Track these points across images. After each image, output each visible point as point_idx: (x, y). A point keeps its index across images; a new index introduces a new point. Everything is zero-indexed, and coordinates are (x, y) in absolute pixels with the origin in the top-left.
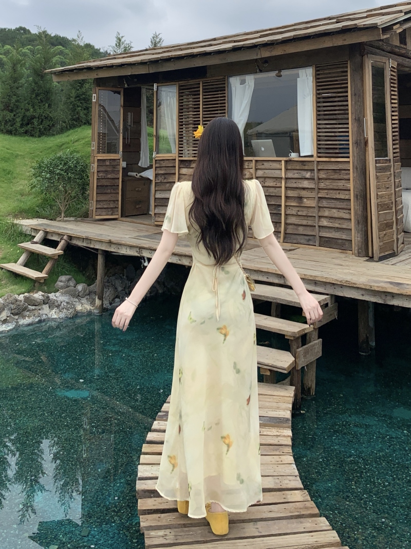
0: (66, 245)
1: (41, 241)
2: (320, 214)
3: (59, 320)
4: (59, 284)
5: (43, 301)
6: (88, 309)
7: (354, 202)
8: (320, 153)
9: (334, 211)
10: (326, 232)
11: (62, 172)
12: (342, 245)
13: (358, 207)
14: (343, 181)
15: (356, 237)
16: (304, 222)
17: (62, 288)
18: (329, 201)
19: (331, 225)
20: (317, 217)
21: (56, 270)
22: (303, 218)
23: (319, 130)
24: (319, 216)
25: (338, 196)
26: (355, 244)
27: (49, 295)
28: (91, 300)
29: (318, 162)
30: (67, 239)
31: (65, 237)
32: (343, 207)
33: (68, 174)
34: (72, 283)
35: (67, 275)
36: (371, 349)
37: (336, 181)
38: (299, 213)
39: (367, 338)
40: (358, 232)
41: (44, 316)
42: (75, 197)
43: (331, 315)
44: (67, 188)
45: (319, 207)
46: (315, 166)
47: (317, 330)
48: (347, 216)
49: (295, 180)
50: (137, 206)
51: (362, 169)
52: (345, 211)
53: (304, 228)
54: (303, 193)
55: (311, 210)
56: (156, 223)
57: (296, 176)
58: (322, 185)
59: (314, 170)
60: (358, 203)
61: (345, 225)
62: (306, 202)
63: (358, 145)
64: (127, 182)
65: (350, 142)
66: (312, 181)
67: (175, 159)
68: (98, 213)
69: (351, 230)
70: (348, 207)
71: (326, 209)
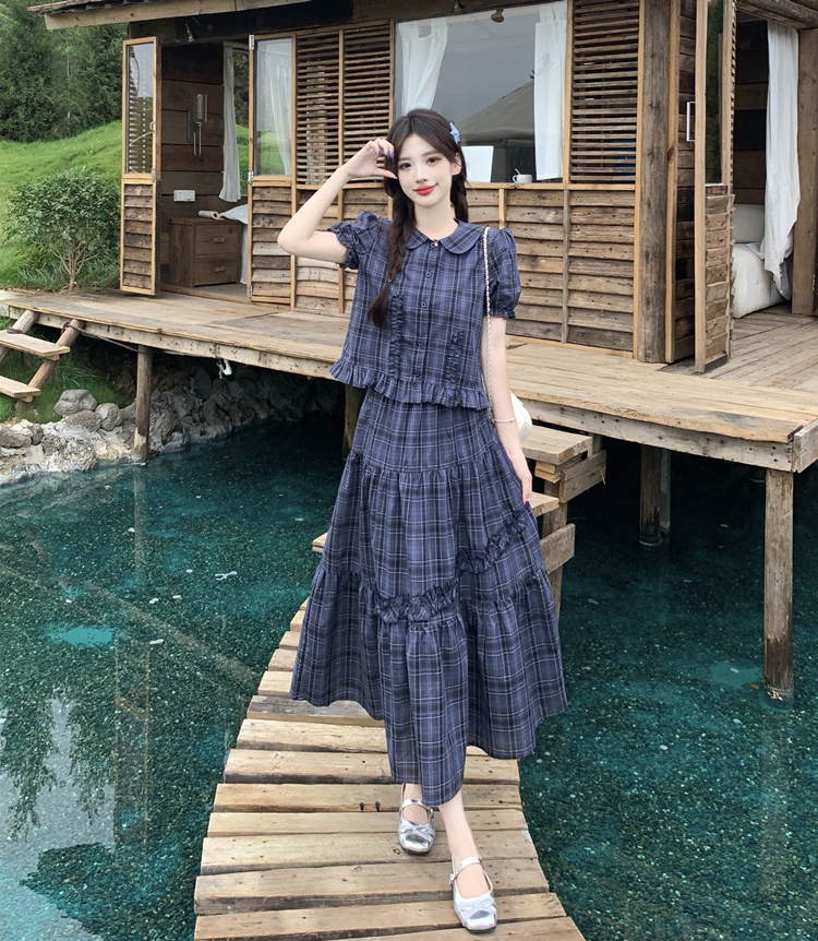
0: (74, 337)
1: (26, 329)
2: (572, 286)
3: (61, 476)
4: (62, 404)
5: (32, 438)
6: (121, 452)
7: (641, 265)
8: (575, 174)
9: (600, 280)
10: (582, 318)
11: (67, 208)
12: (615, 341)
13: (648, 275)
14: (620, 228)
15: (641, 328)
16: (541, 300)
17: (68, 412)
18: (590, 263)
19: (592, 305)
20: (565, 291)
21: (57, 379)
22: (538, 292)
23: (575, 129)
24: (570, 290)
25: (608, 255)
26: (639, 338)
27: (43, 426)
28: (125, 435)
29: (571, 191)
30: (76, 327)
31: (73, 323)
32: (618, 273)
33: (79, 211)
34: (88, 403)
35: (77, 388)
36: (663, 535)
37: (606, 228)
38: (532, 285)
39: (657, 515)
40: (647, 319)
41: (33, 467)
42: (95, 252)
43: (593, 474)
44: (79, 237)
45: (571, 274)
46: (566, 199)
47: (566, 506)
48: (625, 290)
49: (524, 227)
50: (217, 270)
51: (659, 205)
52: (620, 281)
53: (540, 310)
54: (540, 249)
55: (555, 278)
56: (254, 299)
57: (527, 218)
58: (577, 235)
59: (562, 208)
60: (649, 266)
61: (620, 306)
62: (546, 266)
63: (653, 157)
64: (198, 227)
65: (638, 153)
66: (557, 228)
67: (290, 188)
68: (126, 282)
69: (632, 314)
70: (629, 274)
71: (583, 278)
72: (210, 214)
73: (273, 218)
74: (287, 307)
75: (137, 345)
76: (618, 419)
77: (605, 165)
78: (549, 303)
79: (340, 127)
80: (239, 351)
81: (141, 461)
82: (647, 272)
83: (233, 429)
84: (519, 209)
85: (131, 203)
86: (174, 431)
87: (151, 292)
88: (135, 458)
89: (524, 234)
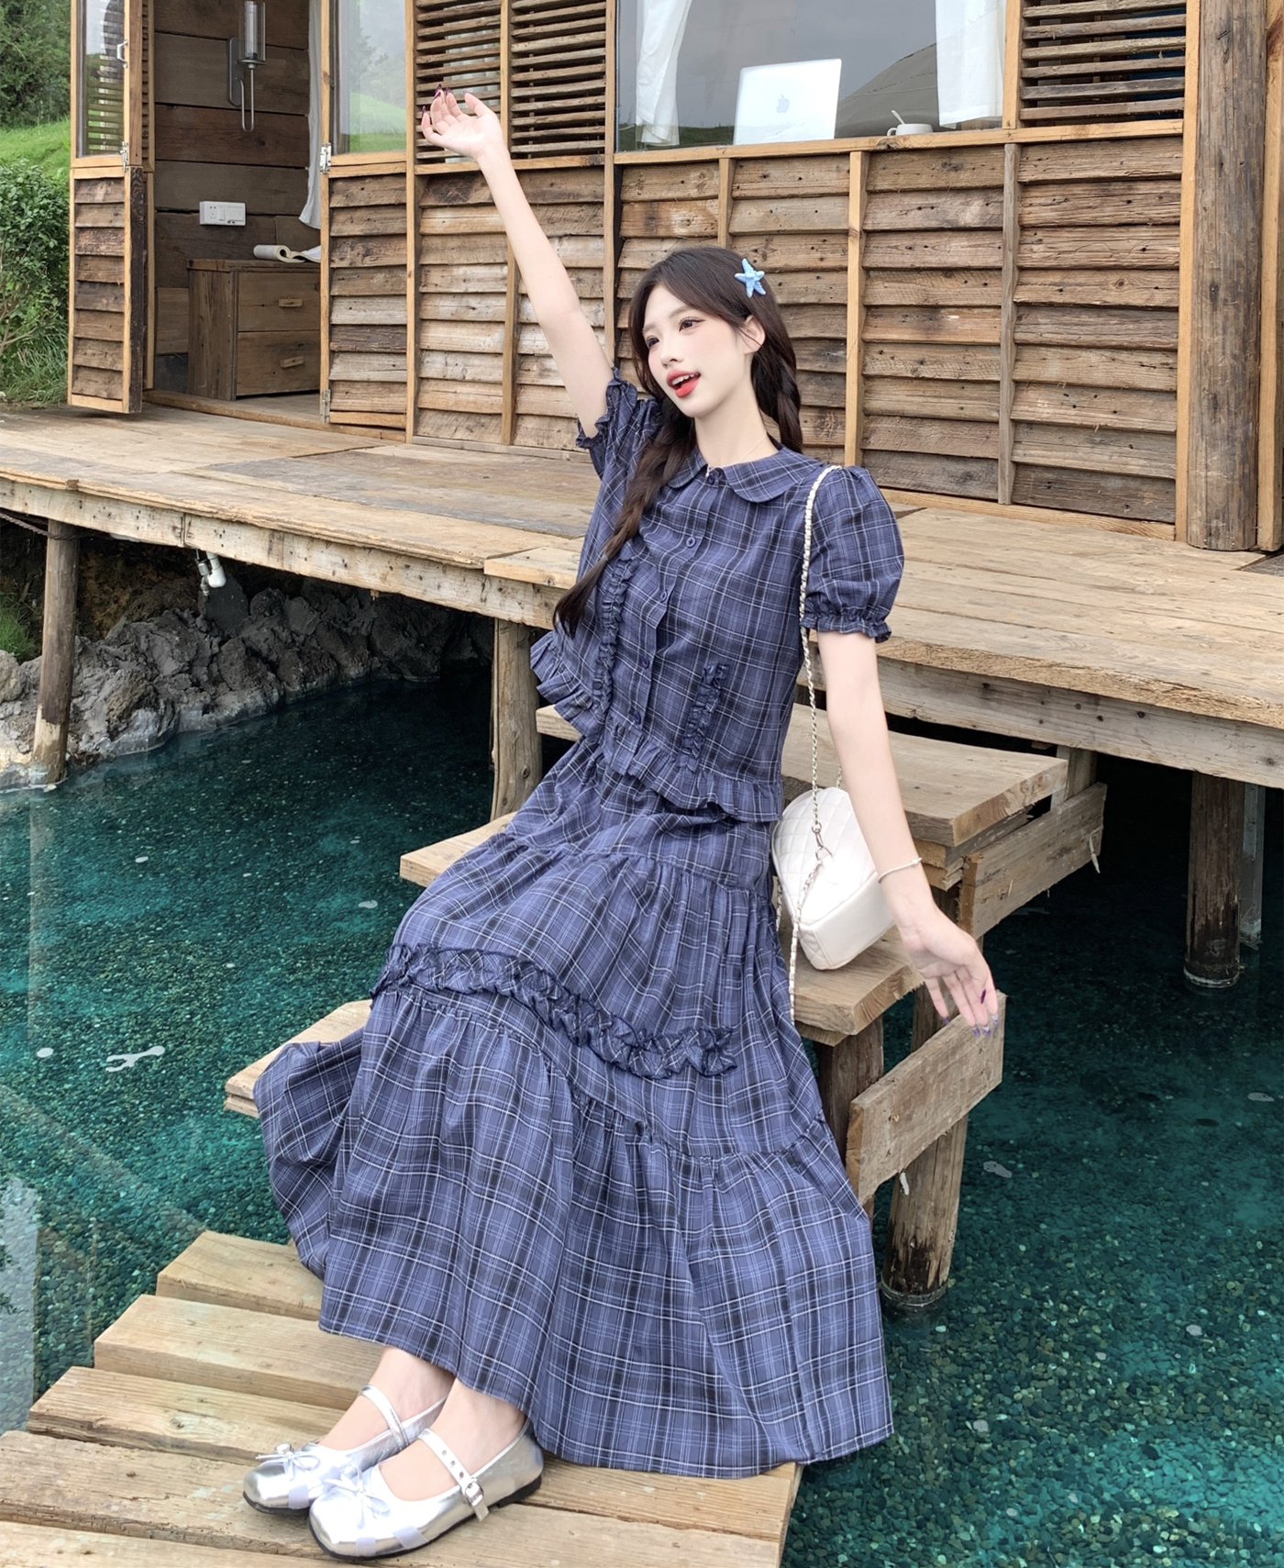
2: (1021, 374)
7: (1197, 316)
9: (1093, 357)
10: (1047, 446)
13: (1218, 339)
14: (1143, 232)
15: (1198, 468)
16: (948, 407)
18: (1067, 318)
19: (1071, 416)
20: (1006, 387)
22: (941, 389)
24: (1017, 383)
25: (1113, 297)
26: (1191, 492)
29: (1024, 146)
32: (1136, 339)
37: (1108, 233)
38: (926, 372)
40: (1212, 445)
43: (1068, 846)
45: (1020, 345)
46: (1008, 165)
48: (1158, 380)
49: (905, 241)
50: (287, 363)
51: (1246, 166)
52: (1144, 358)
53: (947, 429)
54: (944, 290)
55: (981, 356)
56: (336, 417)
57: (915, 221)
58: (1037, 253)
59: (1000, 188)
60: (1219, 319)
61: (1143, 416)
62: (958, 327)
63: (1230, 41)
64: (244, 276)
65: (1191, 41)
66: (988, 239)
67: (403, 175)
68: (79, 385)
69: (1173, 435)
70: (1165, 341)
71: (1049, 353)
72: (272, 250)
73: (371, 244)
74: (399, 435)
75: (45, 519)
76: (1142, 711)
77: (1106, 77)
78: (967, 413)
79: (504, 33)
80: (230, 530)
81: (46, 780)
82: (1213, 334)
83: (283, 697)
84: (895, 200)
85: (89, 219)
86: (138, 706)
87: (121, 407)
88: (35, 773)
89: (907, 260)
